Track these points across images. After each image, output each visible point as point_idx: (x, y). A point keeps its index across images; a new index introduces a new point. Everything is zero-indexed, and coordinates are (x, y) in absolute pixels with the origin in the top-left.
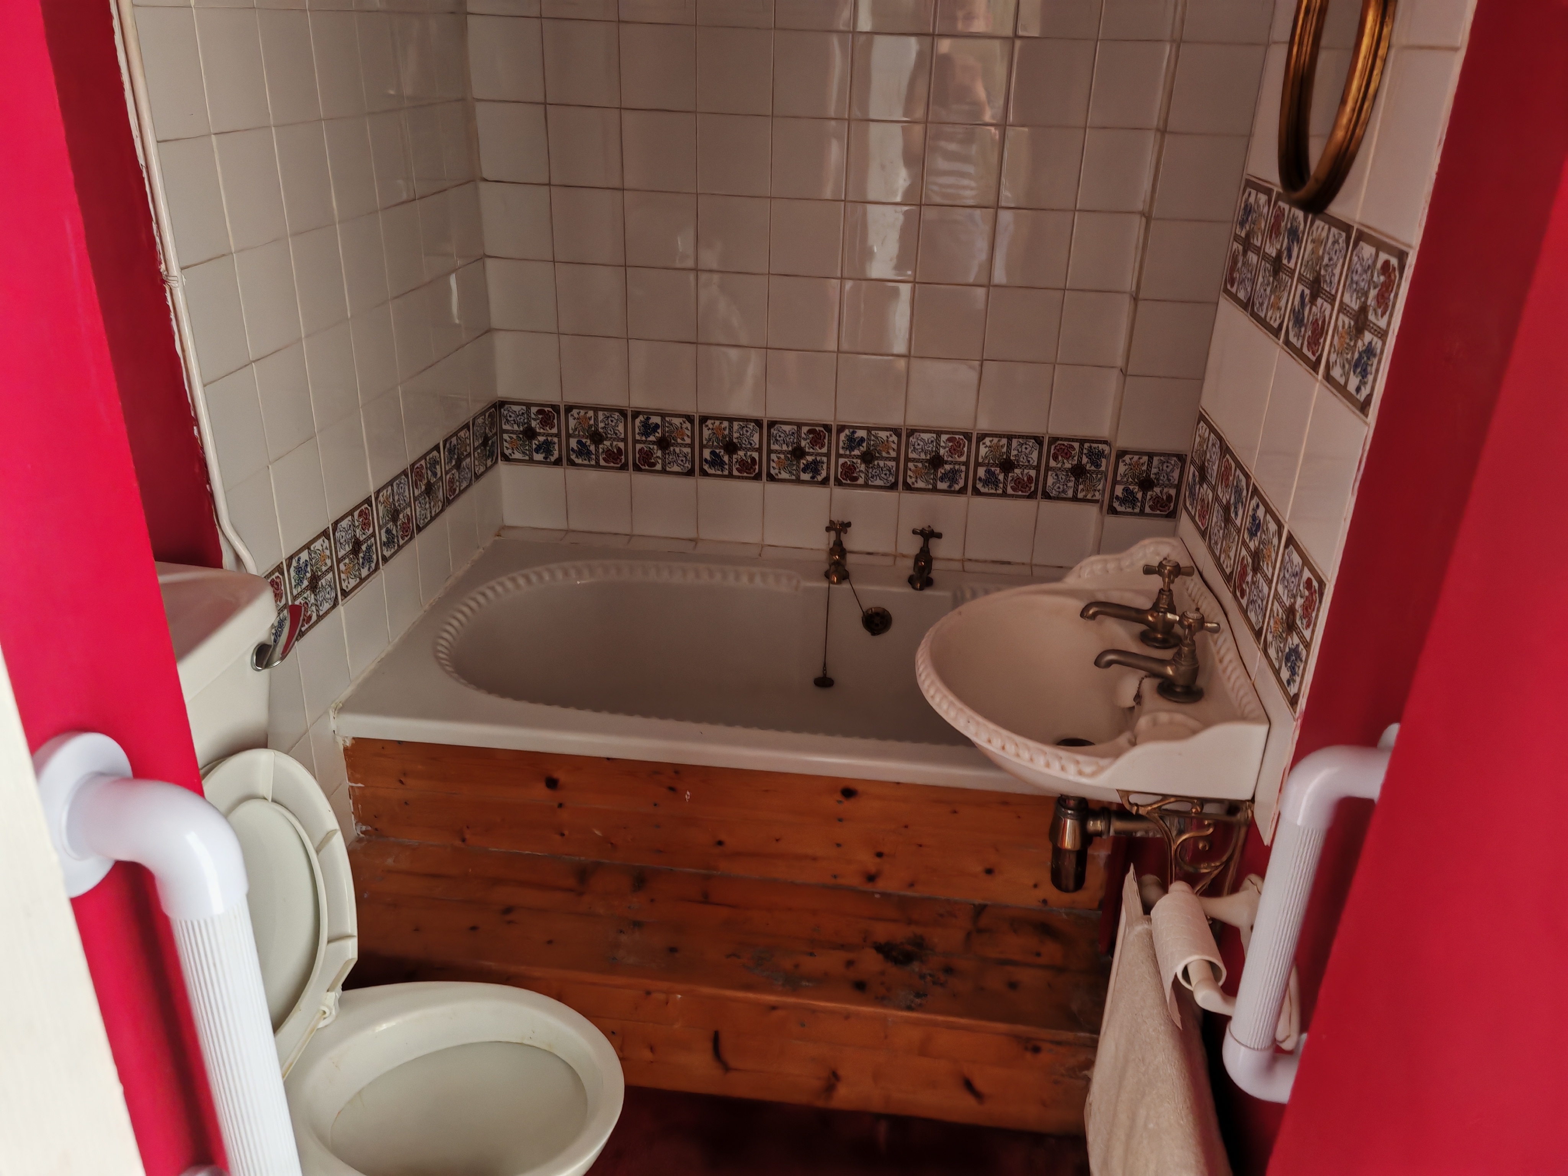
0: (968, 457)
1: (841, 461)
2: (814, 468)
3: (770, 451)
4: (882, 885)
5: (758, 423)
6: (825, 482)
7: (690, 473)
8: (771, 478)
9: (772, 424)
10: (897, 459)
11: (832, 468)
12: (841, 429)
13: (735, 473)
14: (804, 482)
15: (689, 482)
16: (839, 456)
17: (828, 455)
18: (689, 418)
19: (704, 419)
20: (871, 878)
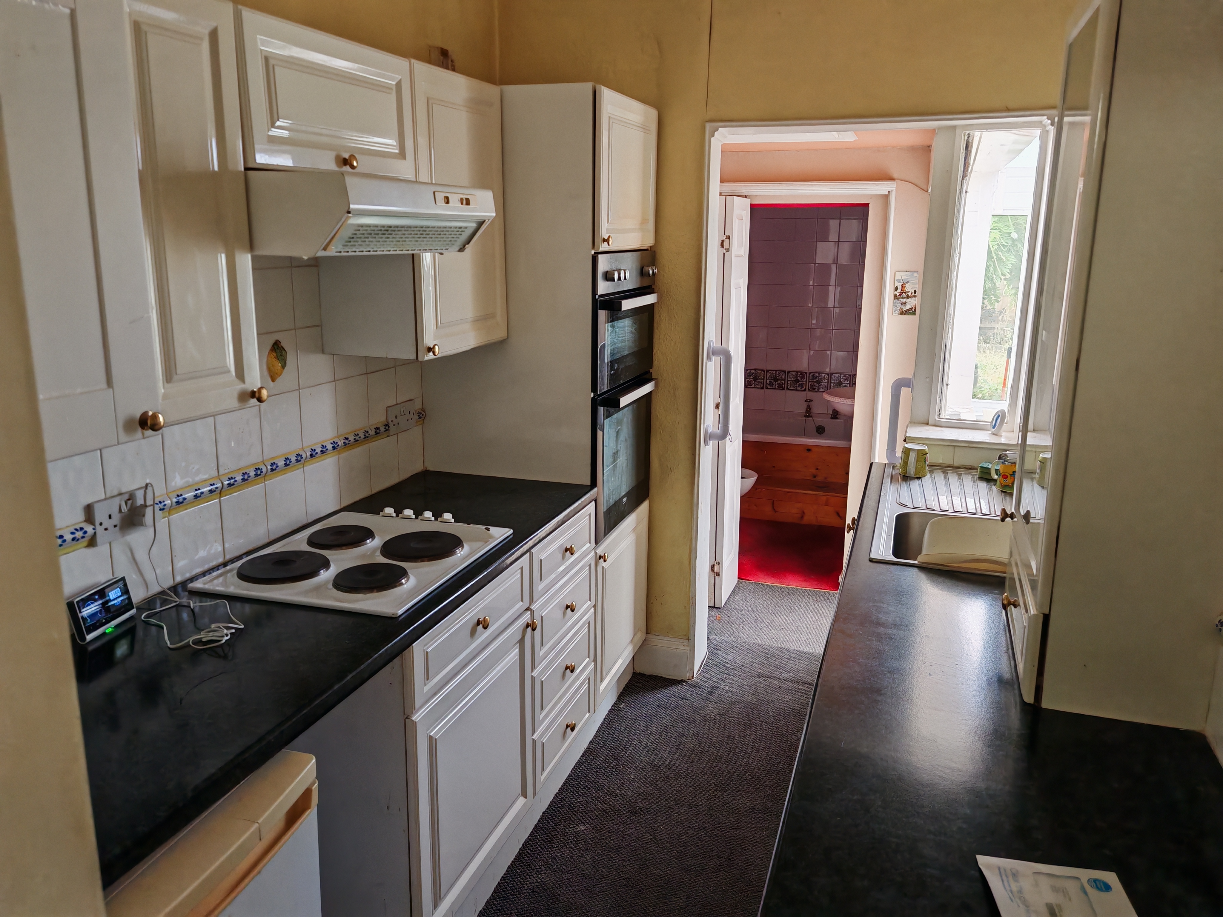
0: (850, 381)
1: (810, 383)
2: (801, 386)
3: (788, 380)
4: (818, 479)
5: (785, 372)
6: (805, 390)
7: (763, 388)
8: (788, 389)
9: (789, 372)
10: (827, 382)
11: (807, 386)
12: (810, 373)
13: (777, 387)
14: (798, 390)
15: (763, 390)
16: (809, 382)
17: (806, 381)
18: (763, 371)
19: (768, 371)
20: (815, 477)
